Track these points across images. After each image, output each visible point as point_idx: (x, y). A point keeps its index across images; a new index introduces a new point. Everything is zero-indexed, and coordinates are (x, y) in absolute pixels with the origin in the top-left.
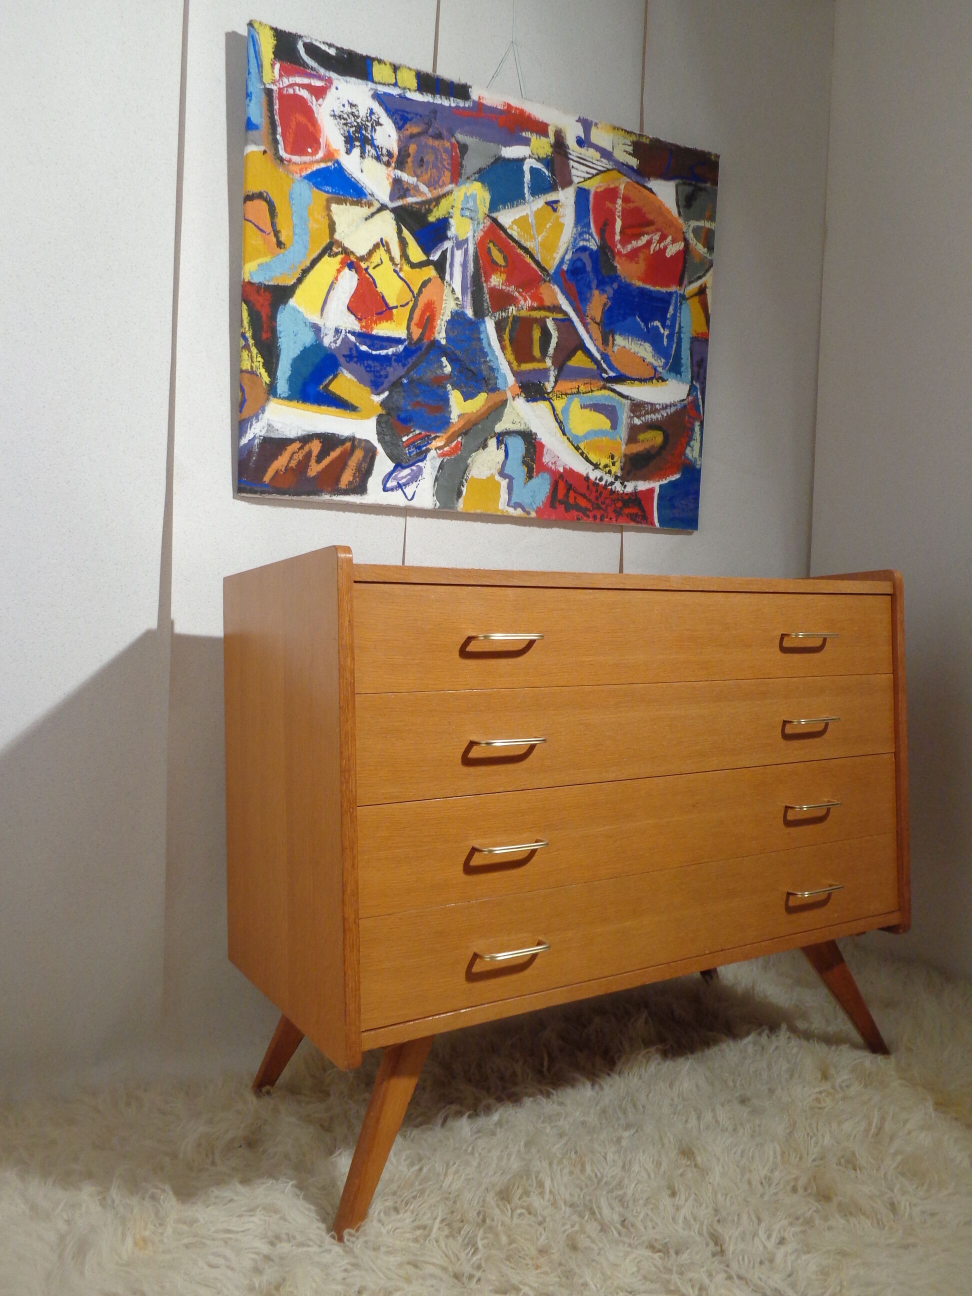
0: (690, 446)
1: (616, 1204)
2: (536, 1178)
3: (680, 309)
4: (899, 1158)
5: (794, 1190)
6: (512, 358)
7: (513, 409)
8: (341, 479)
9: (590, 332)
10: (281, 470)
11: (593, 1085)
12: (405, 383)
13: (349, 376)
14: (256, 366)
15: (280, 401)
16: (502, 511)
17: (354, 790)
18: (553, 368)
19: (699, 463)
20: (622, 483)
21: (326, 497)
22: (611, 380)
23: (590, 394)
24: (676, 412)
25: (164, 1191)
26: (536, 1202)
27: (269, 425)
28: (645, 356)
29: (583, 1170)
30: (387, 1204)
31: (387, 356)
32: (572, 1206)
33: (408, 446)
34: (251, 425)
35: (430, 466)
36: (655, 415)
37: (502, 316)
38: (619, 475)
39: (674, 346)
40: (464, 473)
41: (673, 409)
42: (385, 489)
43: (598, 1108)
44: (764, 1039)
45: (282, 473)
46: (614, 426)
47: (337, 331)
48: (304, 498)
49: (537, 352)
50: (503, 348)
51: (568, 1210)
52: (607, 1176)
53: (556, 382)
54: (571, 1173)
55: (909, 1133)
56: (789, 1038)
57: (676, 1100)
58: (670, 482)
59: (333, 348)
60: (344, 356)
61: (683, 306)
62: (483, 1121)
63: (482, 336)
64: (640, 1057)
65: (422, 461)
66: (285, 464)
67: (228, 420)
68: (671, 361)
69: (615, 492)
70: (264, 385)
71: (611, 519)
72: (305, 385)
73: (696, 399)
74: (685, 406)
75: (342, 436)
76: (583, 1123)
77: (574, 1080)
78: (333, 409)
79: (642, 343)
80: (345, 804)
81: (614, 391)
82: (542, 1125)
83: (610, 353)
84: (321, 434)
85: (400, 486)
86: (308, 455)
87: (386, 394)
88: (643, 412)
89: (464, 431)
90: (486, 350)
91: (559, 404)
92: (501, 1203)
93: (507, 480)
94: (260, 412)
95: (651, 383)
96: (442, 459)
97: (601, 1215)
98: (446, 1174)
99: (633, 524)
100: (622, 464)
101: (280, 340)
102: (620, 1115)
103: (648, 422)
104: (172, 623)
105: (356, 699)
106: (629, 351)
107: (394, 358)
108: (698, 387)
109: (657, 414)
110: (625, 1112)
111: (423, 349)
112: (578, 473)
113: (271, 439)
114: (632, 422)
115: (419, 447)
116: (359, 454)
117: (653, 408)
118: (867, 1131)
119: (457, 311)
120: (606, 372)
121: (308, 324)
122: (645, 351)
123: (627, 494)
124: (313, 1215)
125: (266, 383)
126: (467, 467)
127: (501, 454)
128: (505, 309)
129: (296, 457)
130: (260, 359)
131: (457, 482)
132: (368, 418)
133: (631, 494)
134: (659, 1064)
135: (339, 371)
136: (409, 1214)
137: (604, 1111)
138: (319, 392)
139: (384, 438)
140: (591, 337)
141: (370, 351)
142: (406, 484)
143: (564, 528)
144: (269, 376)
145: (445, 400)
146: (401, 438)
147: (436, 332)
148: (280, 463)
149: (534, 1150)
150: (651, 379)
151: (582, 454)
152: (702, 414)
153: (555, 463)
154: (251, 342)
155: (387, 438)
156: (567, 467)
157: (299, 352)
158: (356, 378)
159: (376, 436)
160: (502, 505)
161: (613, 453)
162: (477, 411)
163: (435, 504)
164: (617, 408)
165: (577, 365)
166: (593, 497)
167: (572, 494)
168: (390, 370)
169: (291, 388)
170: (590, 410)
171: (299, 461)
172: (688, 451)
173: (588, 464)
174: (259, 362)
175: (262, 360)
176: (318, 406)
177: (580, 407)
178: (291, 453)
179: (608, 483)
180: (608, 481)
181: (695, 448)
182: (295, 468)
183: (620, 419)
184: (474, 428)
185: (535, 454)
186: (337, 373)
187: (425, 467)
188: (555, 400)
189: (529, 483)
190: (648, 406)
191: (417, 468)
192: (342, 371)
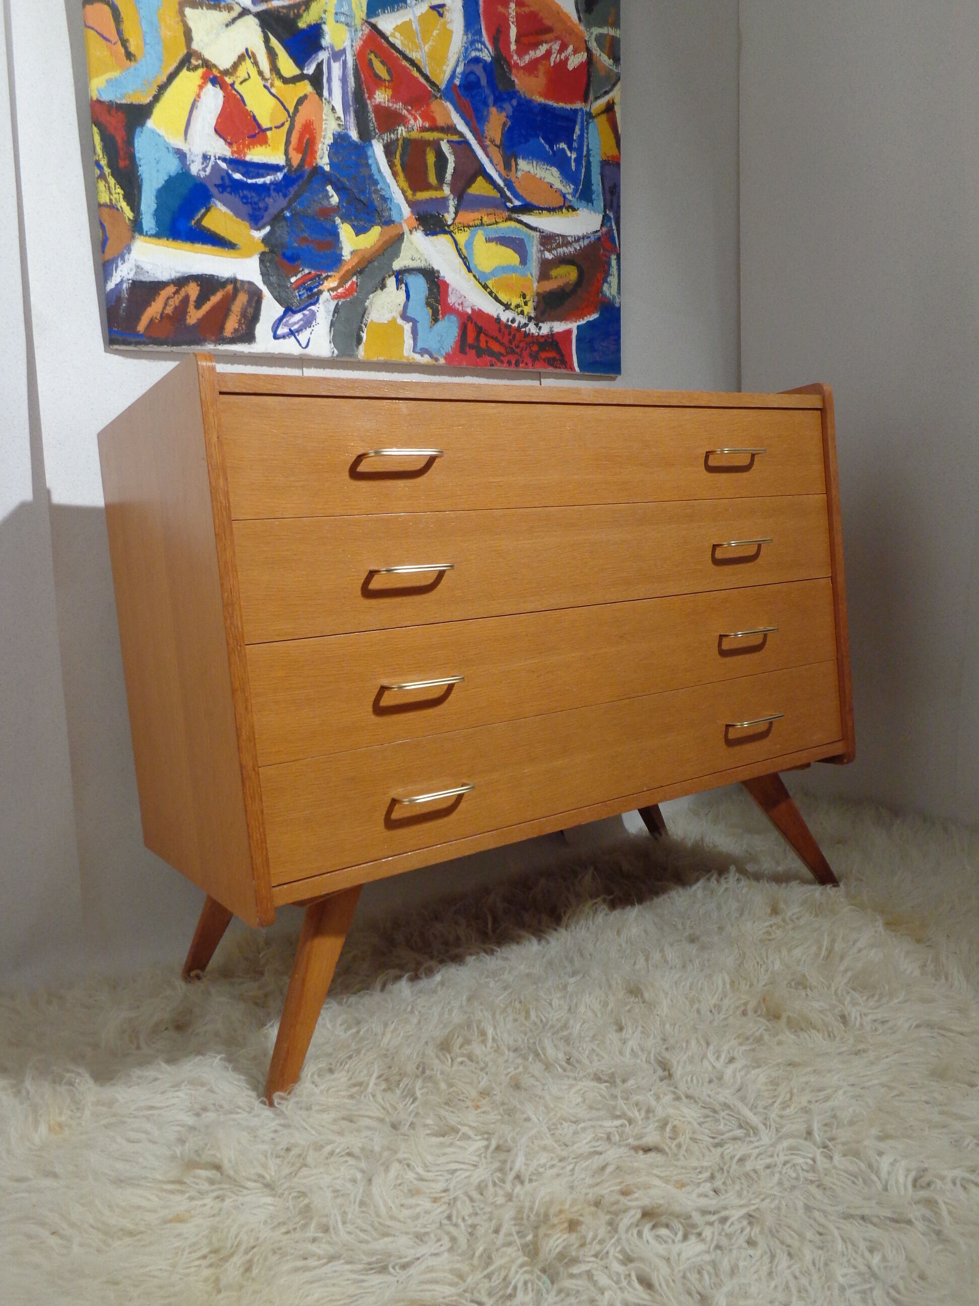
0: (607, 282)
1: (561, 1044)
2: (478, 1028)
3: (587, 129)
4: (849, 974)
5: (744, 1013)
6: (405, 185)
7: (412, 244)
8: (226, 326)
9: (490, 155)
10: (156, 318)
11: (539, 940)
12: (288, 217)
13: (224, 209)
14: (116, 199)
15: (147, 238)
16: (408, 358)
17: (239, 625)
18: (452, 197)
19: (617, 300)
20: (537, 325)
21: (210, 347)
22: (515, 209)
23: (495, 226)
24: (590, 245)
25: (79, 1074)
26: (478, 1049)
27: (138, 267)
28: (552, 183)
29: (527, 1017)
30: (320, 1066)
31: (264, 185)
32: (516, 1050)
33: (298, 288)
34: (116, 267)
35: (324, 310)
36: (567, 248)
37: (391, 138)
38: (533, 315)
39: (583, 170)
40: (363, 316)
41: (586, 242)
42: (276, 337)
43: (545, 960)
44: (713, 883)
45: (157, 321)
46: (524, 261)
47: (206, 157)
48: (184, 348)
49: (432, 179)
50: (395, 174)
51: (511, 1054)
52: (552, 1020)
53: (456, 213)
54: (515, 1020)
55: (860, 951)
56: (738, 880)
57: (624, 945)
58: (588, 322)
59: (202, 176)
60: (215, 185)
61: (591, 126)
62: (423, 983)
63: (370, 161)
64: (586, 909)
65: (314, 304)
66: (160, 311)
67: (91, 263)
68: (581, 187)
69: (529, 334)
70: (127, 221)
71: (526, 364)
72: (174, 221)
73: (610, 230)
74: (599, 239)
75: (222, 277)
76: (528, 975)
77: (520, 937)
78: (208, 247)
79: (548, 167)
80: (231, 642)
81: (520, 222)
82: (486, 980)
83: (513, 180)
84: (198, 275)
85: (292, 333)
86: (186, 299)
87: (268, 229)
88: (554, 245)
89: (359, 269)
90: (375, 177)
91: (462, 237)
92: (440, 1054)
93: (411, 324)
94: (125, 251)
95: (560, 213)
96: (336, 302)
97: (545, 1055)
98: (384, 1034)
99: (551, 370)
100: (535, 304)
101: (140, 169)
102: (566, 964)
103: (560, 256)
104: (48, 492)
105: (234, 525)
106: (534, 176)
107: (272, 187)
108: (612, 216)
109: (569, 248)
110: (571, 961)
111: (306, 176)
112: (488, 315)
113: (141, 282)
114: (543, 257)
115: (310, 289)
116: (242, 299)
117: (565, 241)
118: (817, 955)
119: (339, 133)
120: (511, 202)
121: (171, 150)
122: (551, 176)
123: (543, 336)
124: (243, 1084)
125: (129, 219)
126: (365, 310)
127: (402, 294)
128: (394, 130)
129: (171, 302)
130: (119, 190)
131: (355, 326)
132: (249, 255)
133: (547, 336)
134: (606, 915)
135: (212, 203)
136: (344, 1073)
137: (550, 963)
138: (191, 228)
139: (269, 279)
140: (491, 161)
141: (245, 179)
142: (299, 331)
143: (478, 375)
144: (132, 210)
145: (335, 234)
146: (289, 279)
147: (318, 157)
148: (154, 310)
149: (476, 1004)
150: (561, 208)
151: (491, 293)
152: (618, 246)
153: (462, 303)
154: (107, 171)
155: (273, 279)
156: (476, 308)
157: (164, 182)
158: (231, 211)
159: (260, 277)
160: (407, 351)
161: (524, 292)
162: (372, 247)
163: (333, 352)
164: (526, 241)
165: (478, 193)
166: (505, 340)
167: (483, 338)
168: (270, 201)
169: (159, 223)
170: (496, 243)
171: (176, 308)
172: (605, 287)
173: (498, 305)
174: (119, 193)
175: (122, 192)
176: (191, 244)
177: (484, 240)
178: (165, 298)
179: (521, 325)
180: (521, 322)
181: (612, 285)
182: (171, 315)
183: (529, 252)
184: (369, 266)
185: (440, 295)
186: (210, 206)
187: (318, 311)
188: (457, 233)
189: (435, 326)
190: (559, 238)
191: (310, 312)
192: (215, 203)
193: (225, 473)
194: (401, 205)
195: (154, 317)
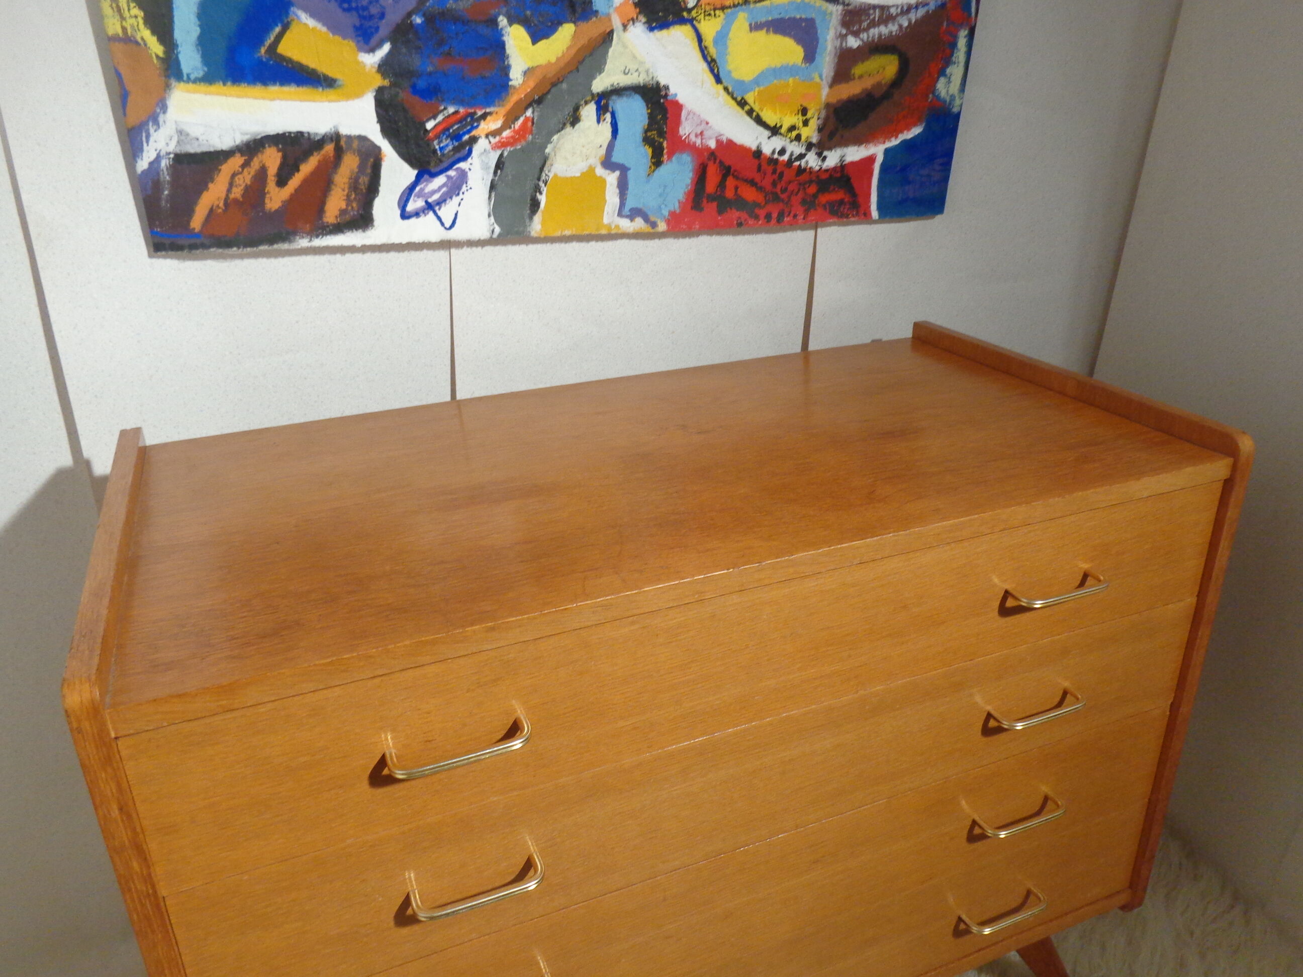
0: (945, 75)
7: (625, 46)
8: (326, 208)
10: (218, 206)
12: (419, 25)
13: (311, 23)
14: (132, 26)
15: (191, 86)
16: (609, 226)
19: (957, 102)
20: (819, 154)
21: (303, 243)
23: (767, 3)
24: (926, 19)
27: (180, 132)
33: (438, 137)
34: (148, 137)
35: (480, 166)
36: (886, 26)
38: (814, 140)
40: (542, 170)
41: (921, 14)
42: (405, 216)
45: (220, 211)
46: (810, 56)
58: (904, 142)
65: (464, 159)
66: (223, 195)
69: (805, 169)
70: (155, 61)
72: (232, 51)
74: (942, 6)
75: (316, 134)
78: (291, 89)
84: (278, 135)
85: (429, 207)
86: (262, 173)
87: (387, 48)
88: (865, 24)
89: (536, 97)
91: (709, 27)
93: (617, 173)
94: (158, 110)
96: (499, 152)
99: (833, 219)
100: (820, 122)
103: (873, 41)
104: (88, 461)
109: (890, 25)
112: (741, 146)
113: (189, 155)
114: (844, 44)
116: (350, 163)
117: (884, 14)
123: (827, 171)
125: (157, 56)
126: (545, 160)
127: (606, 128)
129: (239, 180)
130: (136, 11)
131: (529, 186)
132: (358, 95)
133: (835, 169)
135: (291, 16)
138: (260, 61)
142: (440, 202)
144: (161, 42)
148: (214, 194)
151: (750, 113)
152: (973, 15)
153: (702, 133)
156: (724, 139)
158: (324, 24)
160: (610, 217)
161: (805, 105)
162: (559, 57)
163: (493, 231)
164: (818, 22)
166: (767, 182)
167: (730, 182)
169: (206, 58)
170: (768, 31)
171: (247, 188)
172: (941, 85)
173: (760, 129)
174: (136, 17)
175: (141, 14)
176: (263, 87)
177: (748, 28)
178: (230, 175)
179: (793, 157)
180: (795, 153)
181: (953, 78)
182: (241, 199)
183: (821, 41)
184: (553, 90)
185: (666, 124)
186: (289, 20)
187: (470, 169)
188: (702, 21)
189: (656, 172)
190: (875, 12)
191: (457, 173)
192: (296, 15)
195: (215, 205)
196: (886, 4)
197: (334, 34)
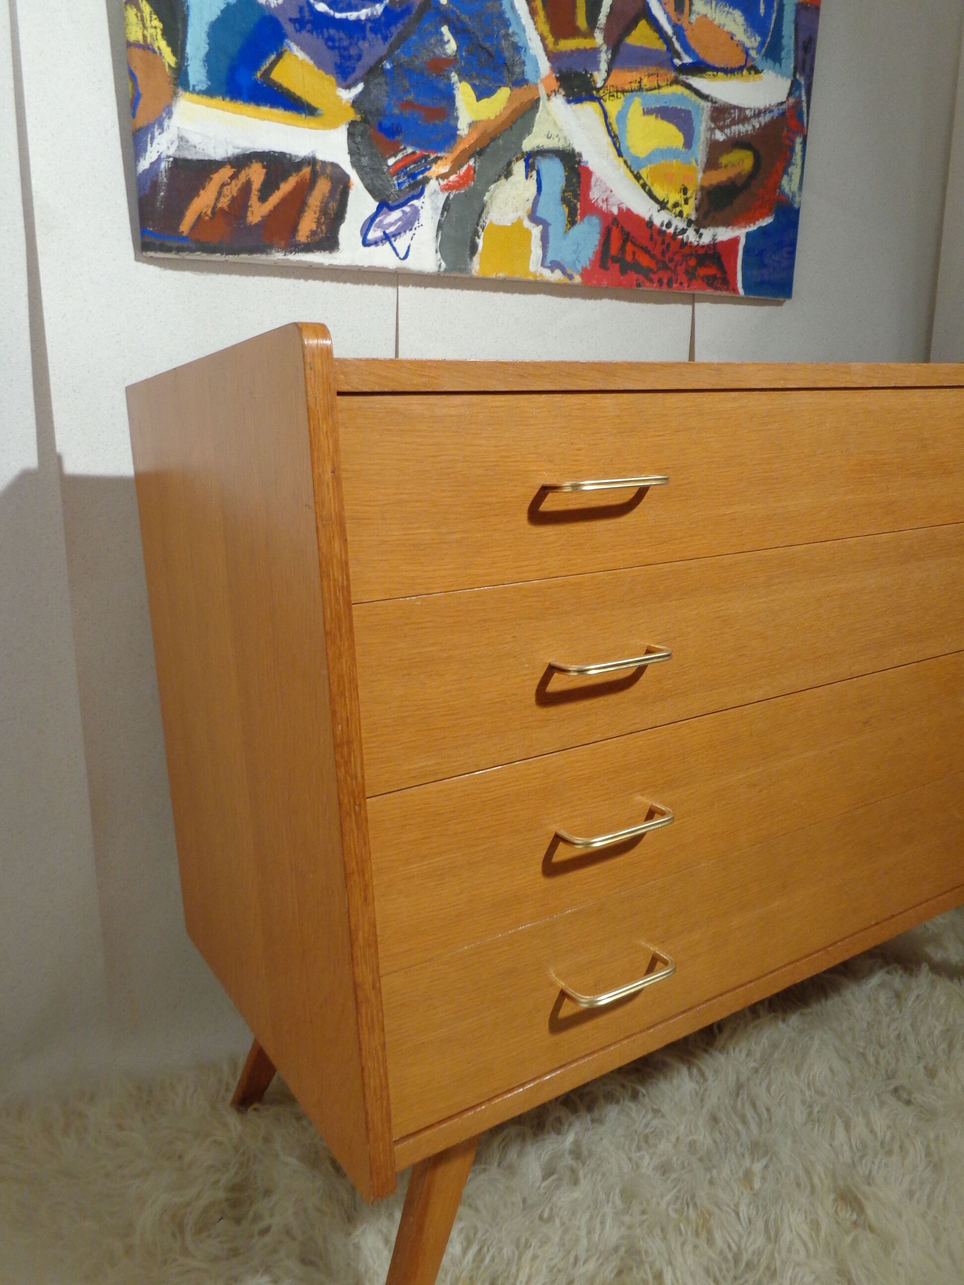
0: (787, 174)
6: (546, 29)
7: (548, 114)
8: (299, 228)
10: (205, 213)
12: (388, 70)
13: (301, 55)
14: (152, 36)
15: (195, 97)
16: (534, 274)
17: (359, 775)
18: (604, 48)
19: (797, 199)
20: (697, 231)
21: (278, 256)
22: (686, 69)
23: (656, 92)
24: (772, 122)
27: (181, 138)
28: (734, 32)
29: (710, 1242)
31: (358, 21)
33: (397, 173)
34: (152, 138)
35: (430, 206)
36: (743, 125)
38: (693, 218)
39: (774, 16)
40: (480, 216)
41: (768, 117)
42: (366, 243)
44: (896, 978)
45: (207, 218)
46: (688, 143)
48: (244, 257)
49: (581, 21)
50: (533, 12)
53: (609, 72)
54: (696, 1247)
56: (932, 980)
58: (760, 228)
59: (273, 6)
60: (291, 20)
65: (418, 196)
66: (212, 204)
67: (115, 132)
68: (768, 40)
69: (686, 243)
70: (167, 70)
71: (681, 284)
72: (232, 71)
73: (799, 102)
74: (783, 114)
75: (297, 156)
78: (279, 112)
79: (731, 10)
80: (346, 801)
81: (689, 87)
82: (638, 1154)
83: (685, 25)
84: (263, 153)
85: (387, 238)
86: (247, 187)
87: (360, 87)
88: (728, 121)
89: (478, 149)
90: (507, 15)
91: (613, 106)
93: (541, 227)
94: (164, 115)
96: (446, 194)
99: (710, 292)
100: (697, 202)
103: (734, 136)
104: (59, 459)
105: (354, 613)
106: (712, 22)
107: (369, 25)
108: (803, 82)
109: (746, 125)
111: (414, 12)
112: (637, 216)
113: (186, 161)
114: (713, 137)
115: (413, 176)
116: (323, 187)
117: (742, 115)
120: (680, 58)
123: (703, 247)
125: (170, 66)
126: (483, 207)
127: (532, 184)
129: (227, 191)
130: (156, 23)
131: (469, 229)
132: (333, 126)
133: (708, 246)
135: (285, 47)
138: (256, 83)
139: (359, 160)
141: (331, 12)
142: (396, 235)
143: (619, 298)
144: (175, 52)
145: (449, 98)
146: (386, 160)
148: (204, 201)
150: (741, 69)
151: (644, 186)
152: (805, 125)
153: (607, 200)
155: (365, 161)
156: (624, 207)
157: (219, 13)
158: (312, 58)
159: (348, 157)
160: (534, 265)
161: (686, 185)
162: (496, 117)
163: (440, 266)
164: (693, 114)
165: (638, 44)
166: (657, 251)
167: (629, 247)
168: (364, 45)
169: (211, 74)
170: (656, 117)
171: (233, 199)
172: (785, 181)
173: (652, 202)
174: (156, 28)
175: (160, 25)
176: (256, 107)
177: (641, 111)
178: (219, 185)
179: (678, 231)
180: (679, 227)
181: (793, 177)
182: (227, 210)
183: (696, 131)
184: (492, 144)
185: (579, 187)
186: (283, 50)
187: (422, 208)
188: (608, 100)
189: (571, 231)
190: (735, 112)
191: (411, 209)
192: (289, 47)
193: (343, 532)
194: (538, 57)
195: (204, 211)
196: (742, 106)
197: (319, 68)
